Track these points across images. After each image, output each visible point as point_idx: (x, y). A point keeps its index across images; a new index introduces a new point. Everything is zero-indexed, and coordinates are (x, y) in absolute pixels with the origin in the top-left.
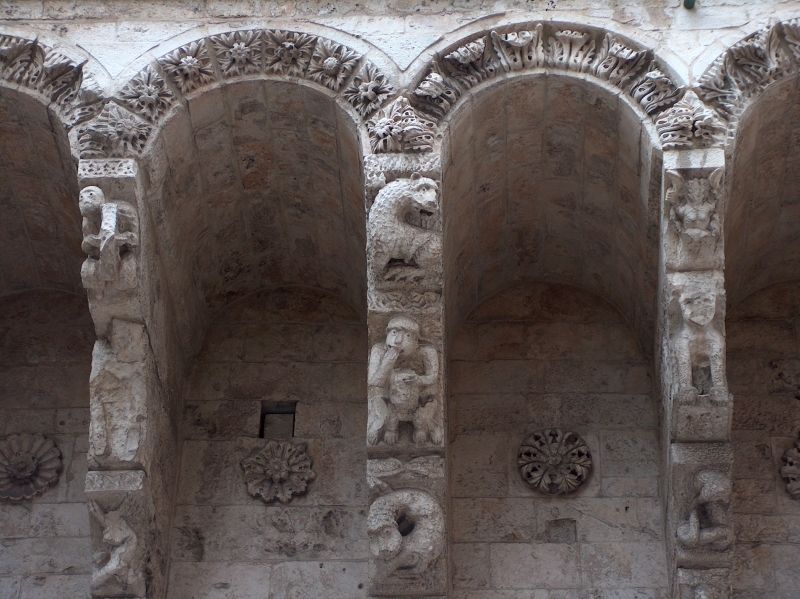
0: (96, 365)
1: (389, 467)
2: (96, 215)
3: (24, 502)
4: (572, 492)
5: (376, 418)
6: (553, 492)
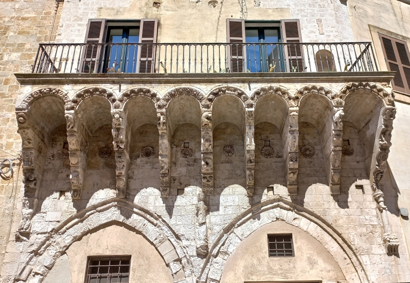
2: (160, 118)
3: (148, 157)
4: (231, 155)
5: (203, 148)
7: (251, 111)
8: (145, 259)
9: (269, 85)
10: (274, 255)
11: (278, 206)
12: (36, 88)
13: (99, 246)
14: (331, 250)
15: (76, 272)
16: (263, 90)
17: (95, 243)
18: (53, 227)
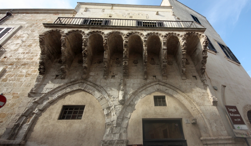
0: (104, 52)
1: (125, 59)
2: (104, 41)
3: (100, 63)
4: (137, 64)
5: (124, 56)
6: (136, 63)
7: (146, 40)
8: (92, 107)
9: (153, 32)
10: (157, 106)
11: (158, 84)
12: (51, 29)
13: (70, 101)
14: (185, 103)
15: (55, 113)
16: (151, 33)
17: (68, 99)
18: (49, 91)
